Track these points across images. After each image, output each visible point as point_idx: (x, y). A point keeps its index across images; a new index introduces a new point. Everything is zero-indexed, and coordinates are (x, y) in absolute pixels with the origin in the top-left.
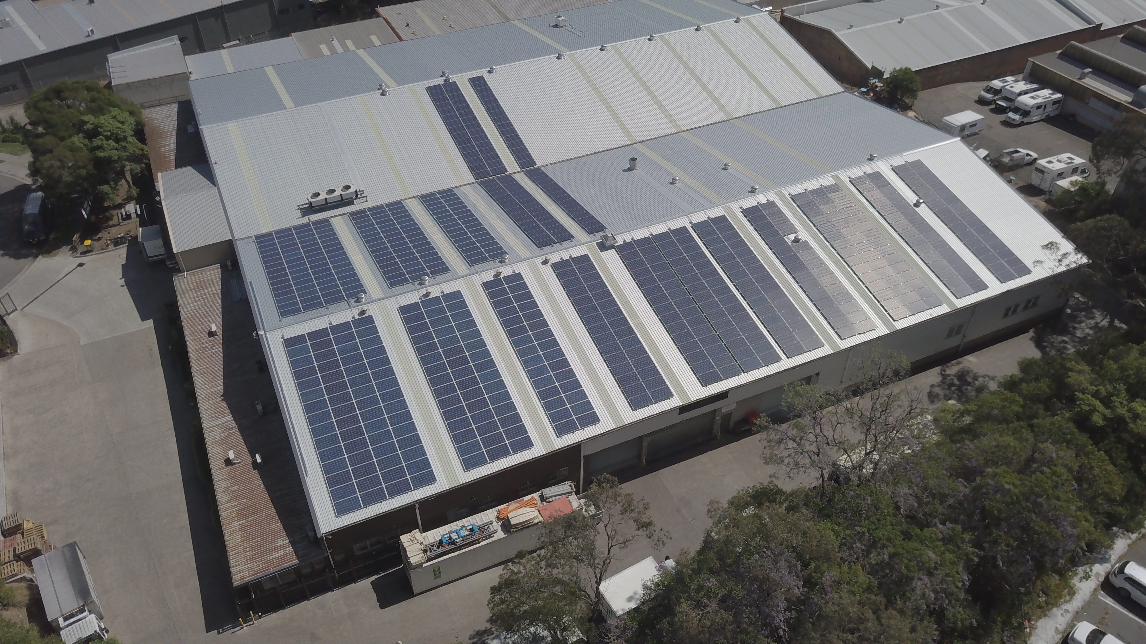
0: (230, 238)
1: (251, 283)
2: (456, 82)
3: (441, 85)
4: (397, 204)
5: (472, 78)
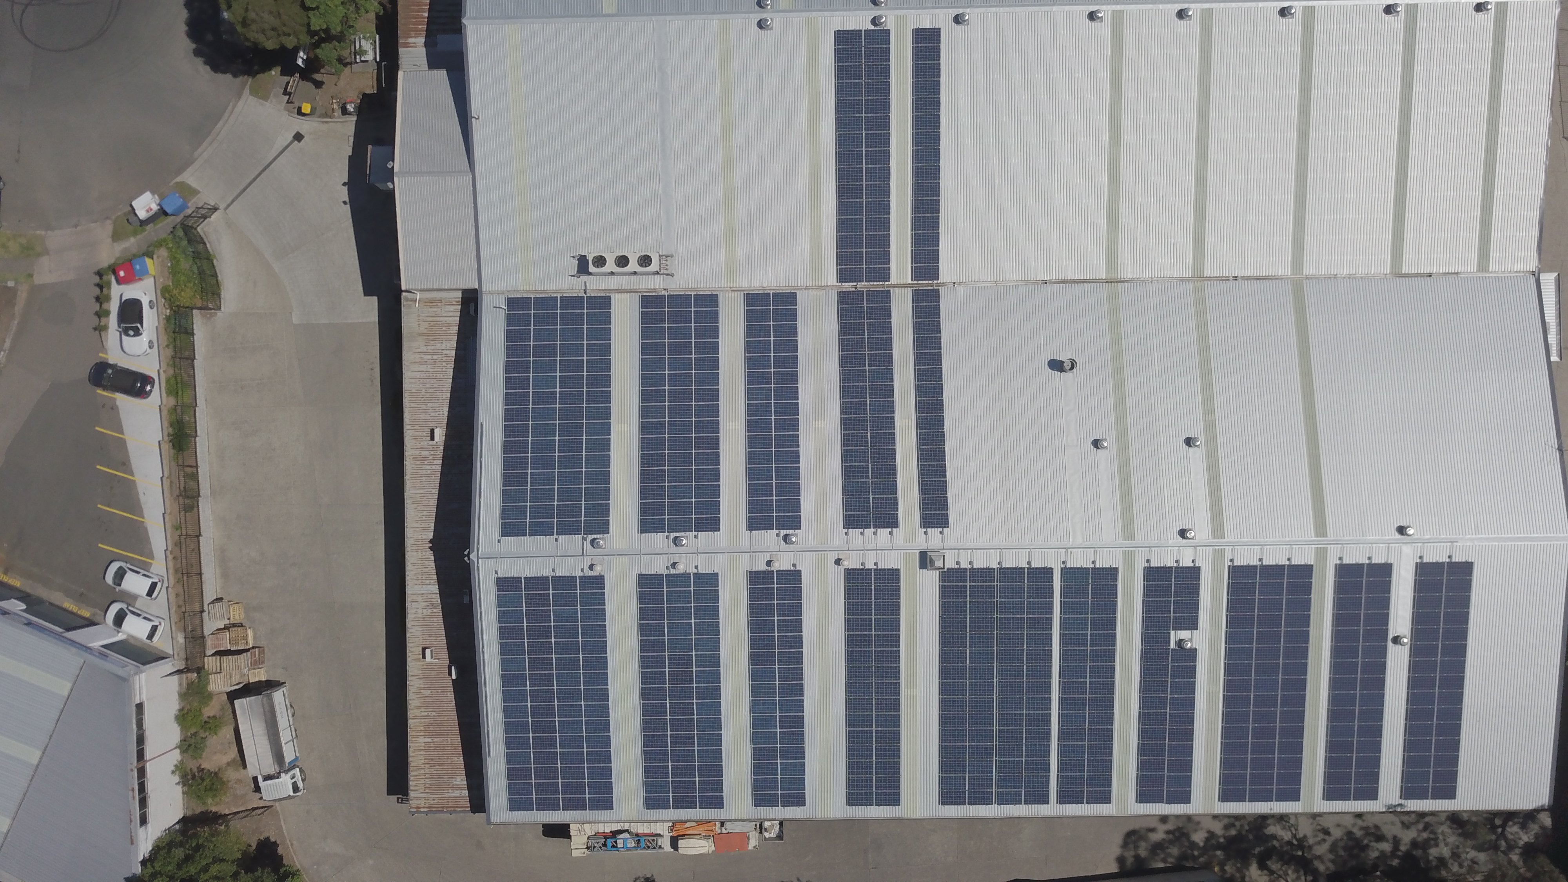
0: (477, 287)
1: (482, 426)
2: (889, 30)
3: (861, 30)
4: (709, 301)
5: (918, 29)
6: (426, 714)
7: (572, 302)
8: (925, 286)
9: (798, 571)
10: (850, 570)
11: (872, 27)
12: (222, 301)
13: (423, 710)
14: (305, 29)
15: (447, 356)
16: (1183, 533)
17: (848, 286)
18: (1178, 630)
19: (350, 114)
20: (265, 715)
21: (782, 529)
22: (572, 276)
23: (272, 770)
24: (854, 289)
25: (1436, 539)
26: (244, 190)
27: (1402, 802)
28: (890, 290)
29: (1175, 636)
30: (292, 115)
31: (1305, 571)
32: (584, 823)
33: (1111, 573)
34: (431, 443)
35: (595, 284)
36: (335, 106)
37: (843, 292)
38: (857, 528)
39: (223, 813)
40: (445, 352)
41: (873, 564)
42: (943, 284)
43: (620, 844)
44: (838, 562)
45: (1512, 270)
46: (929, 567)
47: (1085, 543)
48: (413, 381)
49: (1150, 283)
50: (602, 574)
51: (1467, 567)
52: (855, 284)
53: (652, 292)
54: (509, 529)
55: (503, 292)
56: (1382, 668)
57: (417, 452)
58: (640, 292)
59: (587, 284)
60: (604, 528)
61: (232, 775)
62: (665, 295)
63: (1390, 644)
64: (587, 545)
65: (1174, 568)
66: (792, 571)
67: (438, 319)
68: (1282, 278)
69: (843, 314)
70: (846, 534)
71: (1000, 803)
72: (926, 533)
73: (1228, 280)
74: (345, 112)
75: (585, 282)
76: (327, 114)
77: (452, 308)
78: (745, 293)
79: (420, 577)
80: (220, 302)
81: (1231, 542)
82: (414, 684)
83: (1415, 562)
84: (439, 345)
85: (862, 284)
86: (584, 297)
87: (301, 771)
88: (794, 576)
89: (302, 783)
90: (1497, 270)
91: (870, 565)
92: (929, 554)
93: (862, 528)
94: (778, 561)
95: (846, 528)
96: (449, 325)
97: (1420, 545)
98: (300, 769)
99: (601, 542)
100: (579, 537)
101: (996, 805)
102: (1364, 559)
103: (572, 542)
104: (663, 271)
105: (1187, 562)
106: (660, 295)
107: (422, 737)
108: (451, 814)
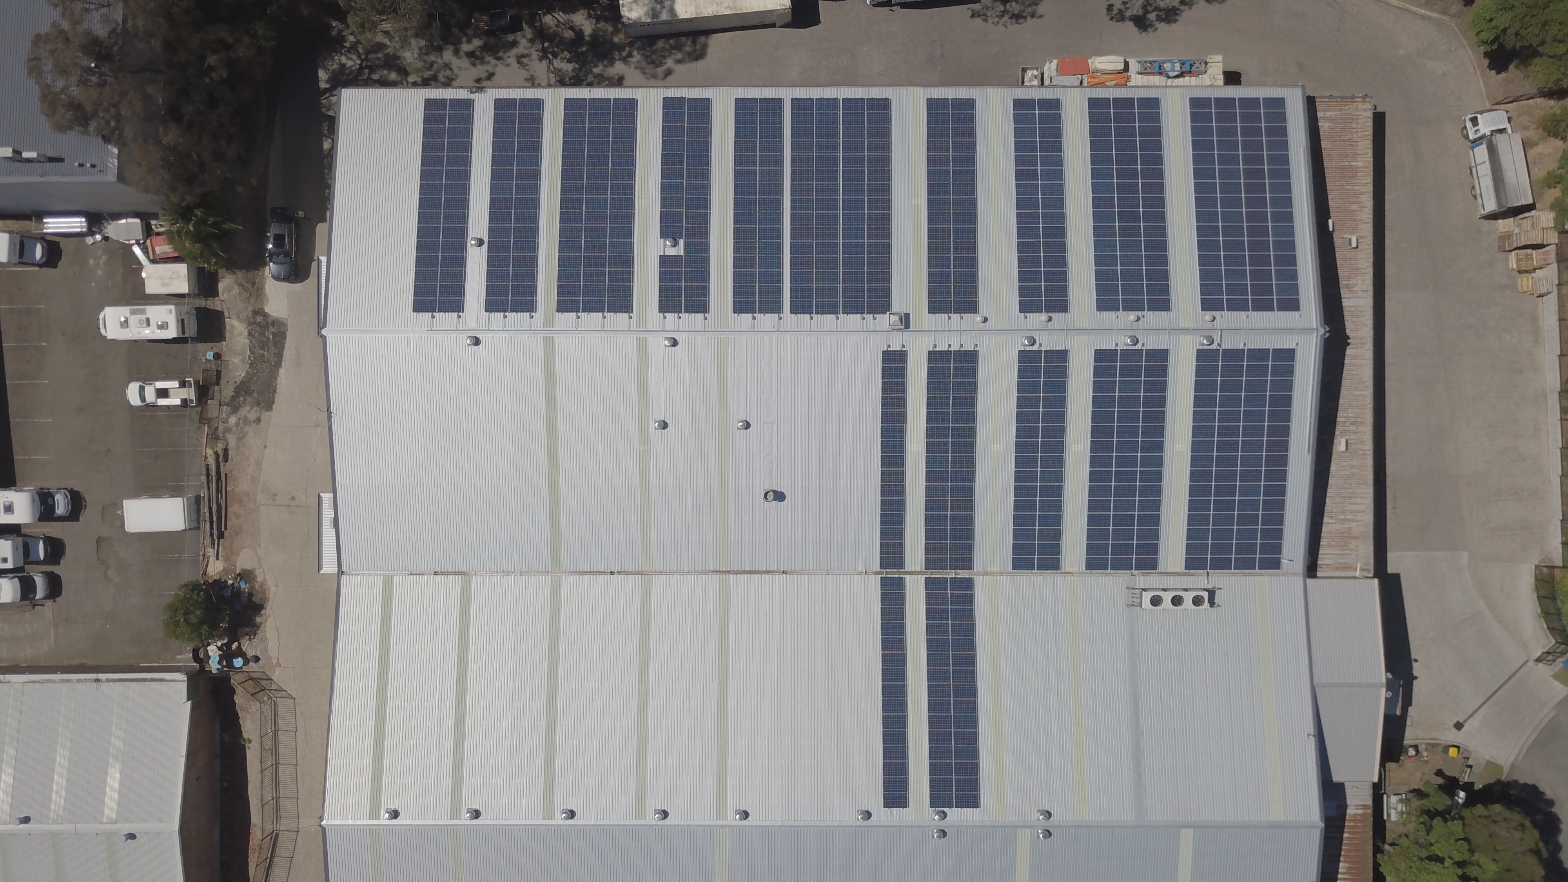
0: (1308, 580)
1: (1309, 452)
2: (931, 807)
3: (956, 807)
4: (1093, 564)
5: (904, 807)
6: (1356, 188)
7: (1221, 564)
8: (892, 572)
9: (1022, 312)
10: (973, 313)
11: (946, 810)
12: (1533, 574)
13: (1358, 191)
14: (1467, 822)
15: (1331, 517)
16: (675, 343)
17: (963, 574)
18: (677, 256)
19: (1411, 746)
20: (1505, 189)
21: (1036, 351)
22: (1220, 589)
23: (1499, 139)
24: (958, 571)
25: (446, 333)
26: (1510, 678)
27: (472, 96)
28: (925, 569)
29: (680, 250)
30: (1465, 747)
31: (563, 306)
32: (1210, 86)
33: (740, 307)
34: (1348, 437)
35: (1200, 581)
36: (1425, 754)
37: (969, 569)
38: (966, 351)
39: (1543, 99)
40: (1333, 521)
41: (952, 318)
42: (877, 573)
43: (1177, 66)
44: (985, 320)
45: (362, 577)
46: (902, 314)
47: (761, 336)
48: (1363, 495)
49: (690, 569)
50: (1203, 312)
51: (418, 307)
52: (957, 576)
53: (1146, 573)
54: (1288, 355)
55: (1283, 575)
56: (493, 217)
57: (1360, 429)
58: (1157, 573)
59: (1206, 582)
60: (1202, 355)
61: (1533, 134)
62: (1135, 570)
63: (486, 239)
64: (1217, 340)
65: (683, 312)
66: (1028, 312)
67: (1339, 552)
68: (570, 573)
69: (969, 549)
70: (976, 345)
71: (836, 100)
72: (903, 346)
73: (619, 572)
74: (1416, 747)
75: (1208, 583)
76: (1431, 747)
77: (1327, 562)
78: (1060, 571)
79: (1359, 314)
80: (1536, 573)
81: (631, 334)
82: (1367, 215)
83: (464, 313)
84: (1339, 528)
85: (950, 576)
86: (1210, 569)
87: (1466, 137)
88: (1026, 307)
89: (1467, 125)
90: (376, 577)
91: (955, 317)
92: (903, 327)
93: (961, 351)
94: (1041, 322)
95: (976, 351)
96: (1329, 546)
97: (460, 329)
98: (1468, 137)
99: (1205, 342)
100: (1225, 346)
101: (839, 98)
102: (510, 316)
103: (1230, 343)
104: (1138, 592)
105: (671, 317)
106: (1140, 570)
107: (1359, 166)
108: (1331, 95)
